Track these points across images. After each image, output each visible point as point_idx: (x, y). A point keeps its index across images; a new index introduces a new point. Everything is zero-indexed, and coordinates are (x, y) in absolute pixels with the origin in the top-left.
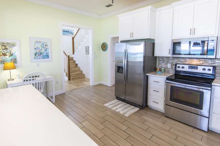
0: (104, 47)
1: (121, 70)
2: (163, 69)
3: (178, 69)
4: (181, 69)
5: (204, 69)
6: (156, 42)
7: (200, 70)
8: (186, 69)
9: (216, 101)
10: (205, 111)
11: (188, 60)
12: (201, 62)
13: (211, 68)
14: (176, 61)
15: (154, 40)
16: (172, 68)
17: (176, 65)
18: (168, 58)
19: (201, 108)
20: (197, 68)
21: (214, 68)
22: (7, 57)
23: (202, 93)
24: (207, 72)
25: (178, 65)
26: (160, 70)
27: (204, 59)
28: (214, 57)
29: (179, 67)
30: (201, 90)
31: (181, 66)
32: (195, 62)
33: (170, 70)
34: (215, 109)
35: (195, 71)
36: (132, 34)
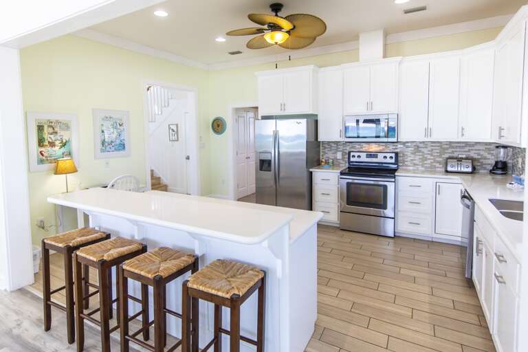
0: (218, 126)
1: (266, 165)
2: (331, 161)
3: (352, 159)
4: (356, 159)
5: (385, 157)
6: (320, 119)
7: (380, 159)
8: (364, 158)
9: (400, 194)
10: (389, 212)
11: (364, 145)
12: (381, 148)
13: (393, 155)
14: (348, 149)
15: (317, 115)
16: (343, 159)
17: (349, 153)
18: (337, 143)
19: (385, 208)
21: (397, 154)
22: (57, 148)
23: (385, 187)
24: (388, 160)
25: (352, 154)
26: (327, 163)
27: (384, 144)
28: (395, 140)
29: (354, 156)
30: (386, 183)
31: (356, 154)
32: (374, 148)
33: (341, 161)
34: (400, 207)
35: (374, 160)
36: (283, 106)
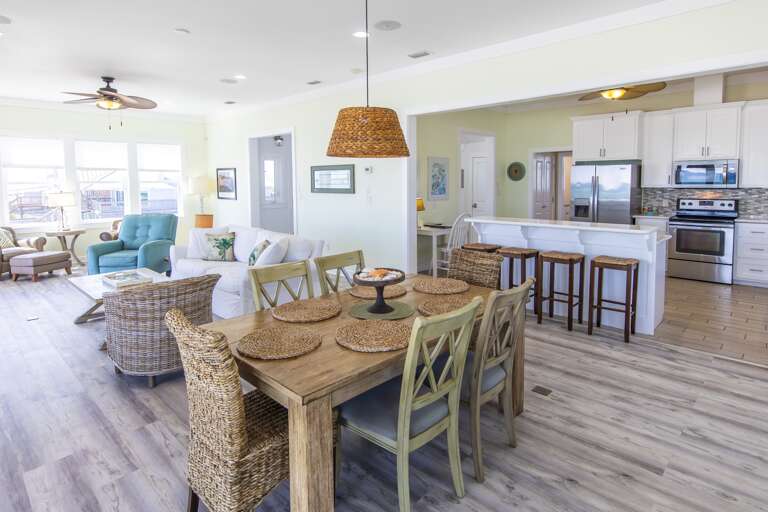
0: (516, 171)
2: (654, 209)
3: (681, 207)
4: (687, 207)
5: (723, 205)
6: (645, 164)
7: (717, 205)
8: (696, 205)
9: (740, 241)
10: (727, 258)
11: (697, 192)
12: (718, 195)
13: (733, 203)
14: (676, 196)
15: (641, 161)
16: (670, 205)
17: (678, 200)
18: (663, 190)
19: (721, 253)
20: (712, 204)
21: (737, 202)
23: (722, 234)
24: (726, 208)
25: (681, 201)
26: (650, 210)
27: (721, 191)
28: (735, 186)
29: (684, 204)
30: (723, 229)
31: (687, 202)
32: (709, 195)
33: (668, 209)
34: (739, 253)
35: (709, 207)
36: (603, 152)
